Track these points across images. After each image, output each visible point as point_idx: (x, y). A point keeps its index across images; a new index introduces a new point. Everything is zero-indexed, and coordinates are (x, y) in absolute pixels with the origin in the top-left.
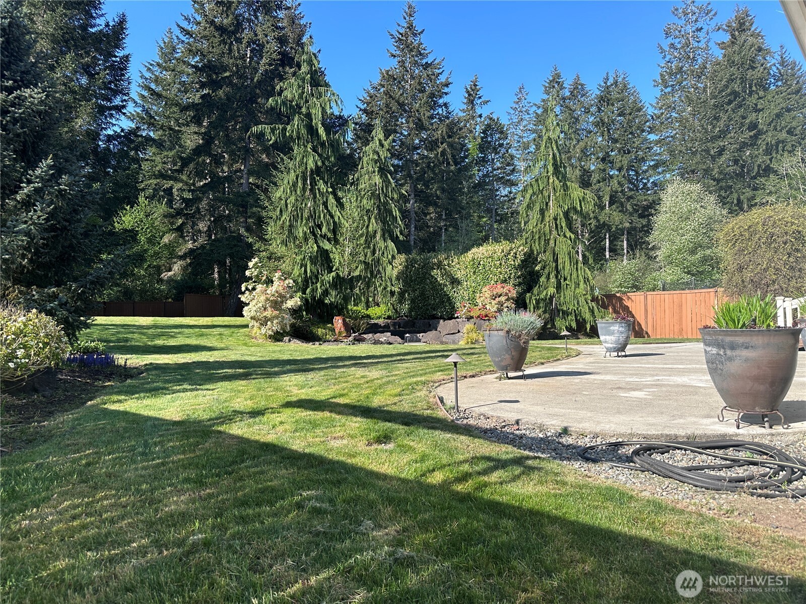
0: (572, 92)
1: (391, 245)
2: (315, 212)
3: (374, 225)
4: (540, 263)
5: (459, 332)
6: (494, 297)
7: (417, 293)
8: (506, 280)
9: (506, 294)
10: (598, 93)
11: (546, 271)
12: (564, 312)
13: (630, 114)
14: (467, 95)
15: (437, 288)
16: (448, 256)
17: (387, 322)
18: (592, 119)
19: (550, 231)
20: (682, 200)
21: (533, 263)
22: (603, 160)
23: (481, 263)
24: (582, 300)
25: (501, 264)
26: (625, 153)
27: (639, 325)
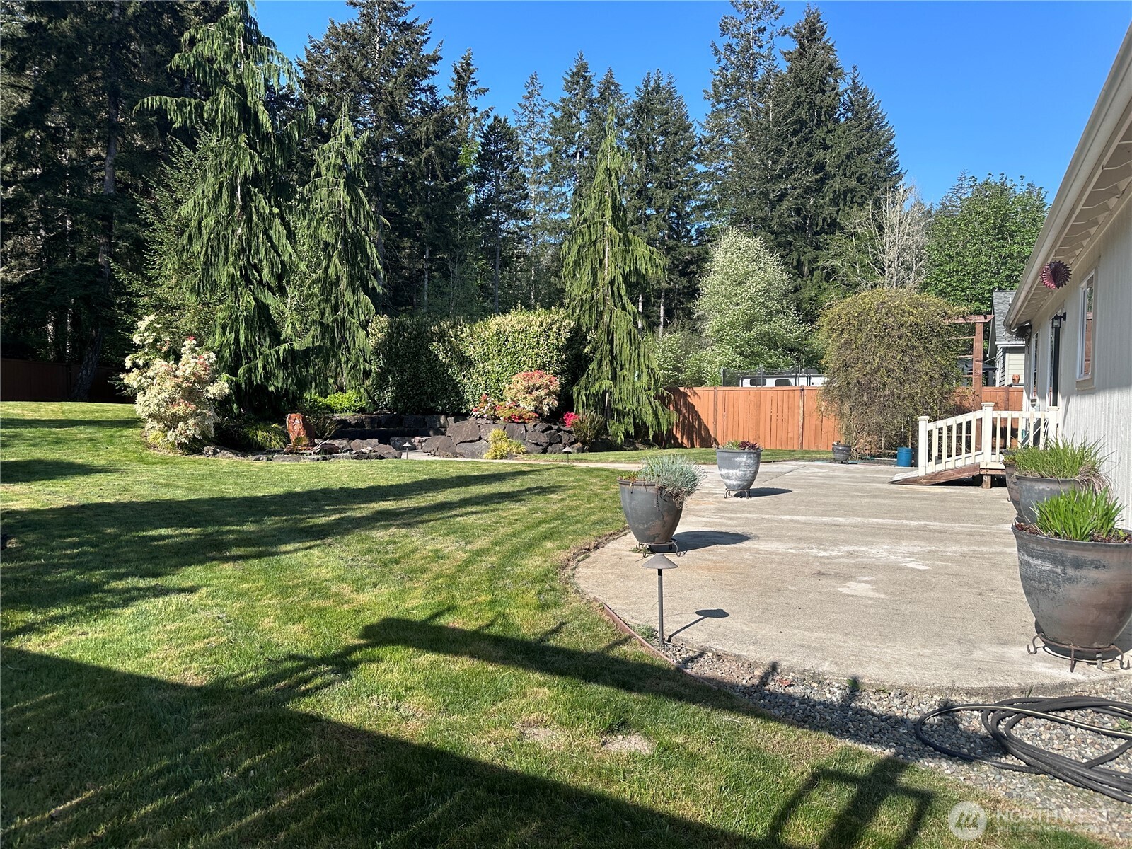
0: (602, 94)
1: (365, 299)
2: (249, 244)
3: (337, 267)
4: (589, 343)
5: (480, 438)
6: (529, 390)
7: (406, 375)
8: (544, 366)
9: (547, 387)
10: (637, 99)
11: (598, 355)
12: (619, 413)
13: (676, 134)
14: (455, 77)
15: (437, 369)
16: (455, 324)
17: (359, 418)
18: (626, 135)
19: (605, 299)
20: (738, 257)
21: (581, 343)
22: (640, 193)
23: (510, 339)
24: (643, 397)
25: (538, 343)
26: (667, 187)
27: (707, 429)
